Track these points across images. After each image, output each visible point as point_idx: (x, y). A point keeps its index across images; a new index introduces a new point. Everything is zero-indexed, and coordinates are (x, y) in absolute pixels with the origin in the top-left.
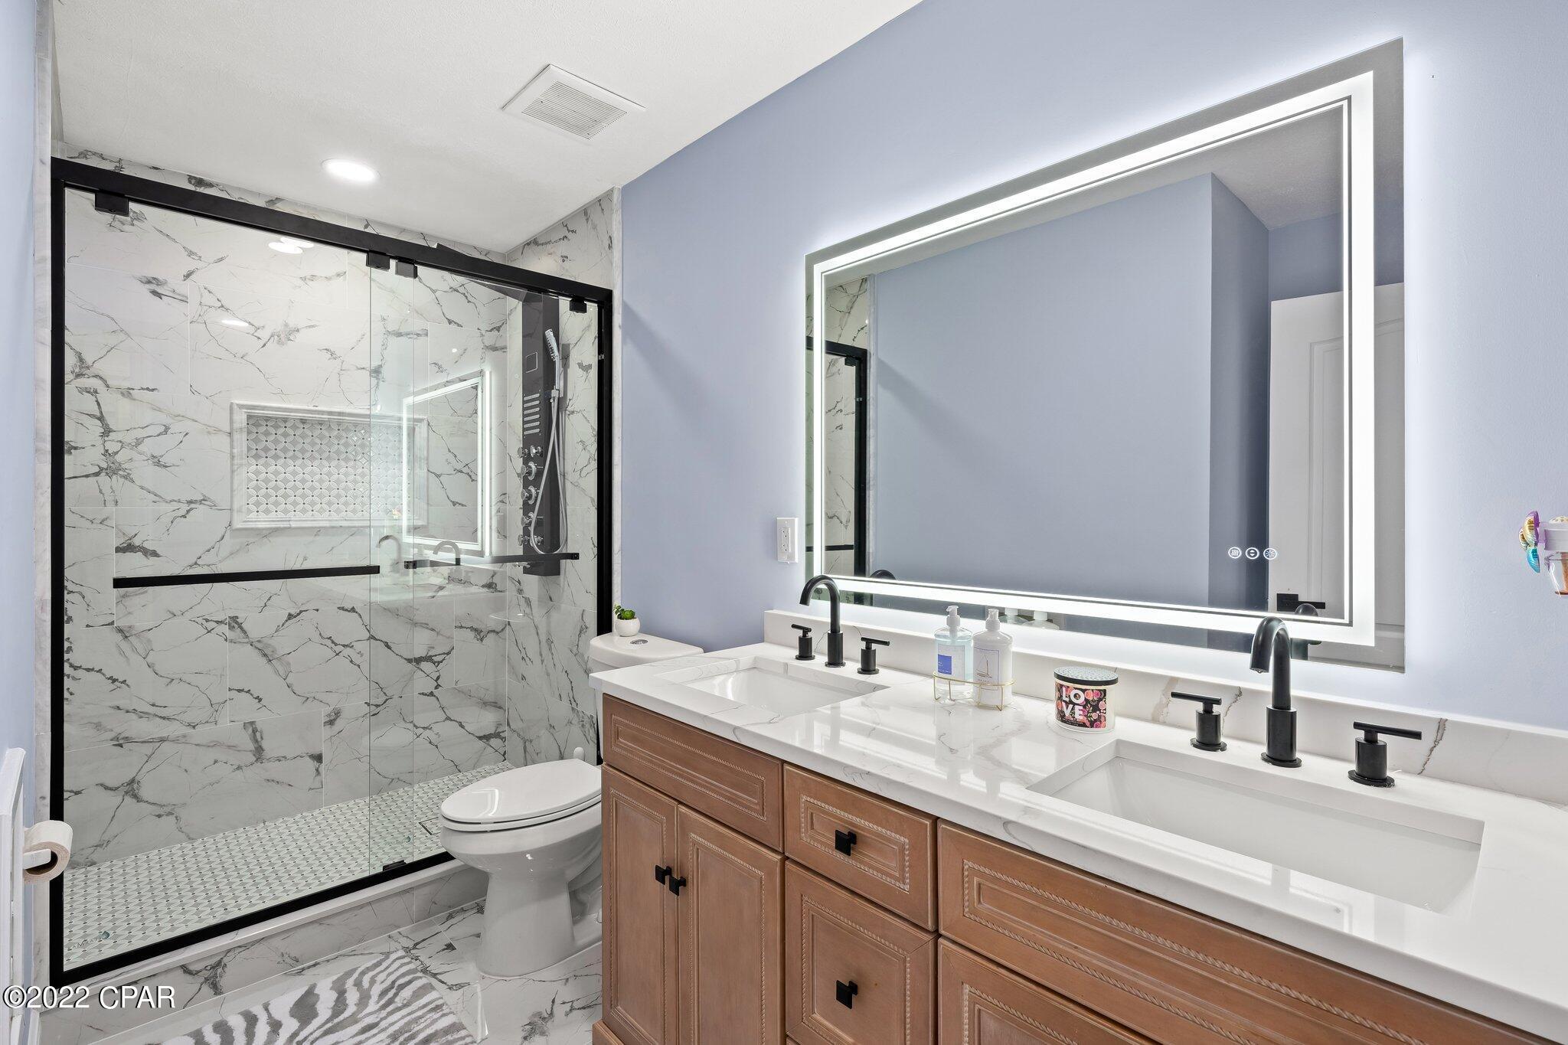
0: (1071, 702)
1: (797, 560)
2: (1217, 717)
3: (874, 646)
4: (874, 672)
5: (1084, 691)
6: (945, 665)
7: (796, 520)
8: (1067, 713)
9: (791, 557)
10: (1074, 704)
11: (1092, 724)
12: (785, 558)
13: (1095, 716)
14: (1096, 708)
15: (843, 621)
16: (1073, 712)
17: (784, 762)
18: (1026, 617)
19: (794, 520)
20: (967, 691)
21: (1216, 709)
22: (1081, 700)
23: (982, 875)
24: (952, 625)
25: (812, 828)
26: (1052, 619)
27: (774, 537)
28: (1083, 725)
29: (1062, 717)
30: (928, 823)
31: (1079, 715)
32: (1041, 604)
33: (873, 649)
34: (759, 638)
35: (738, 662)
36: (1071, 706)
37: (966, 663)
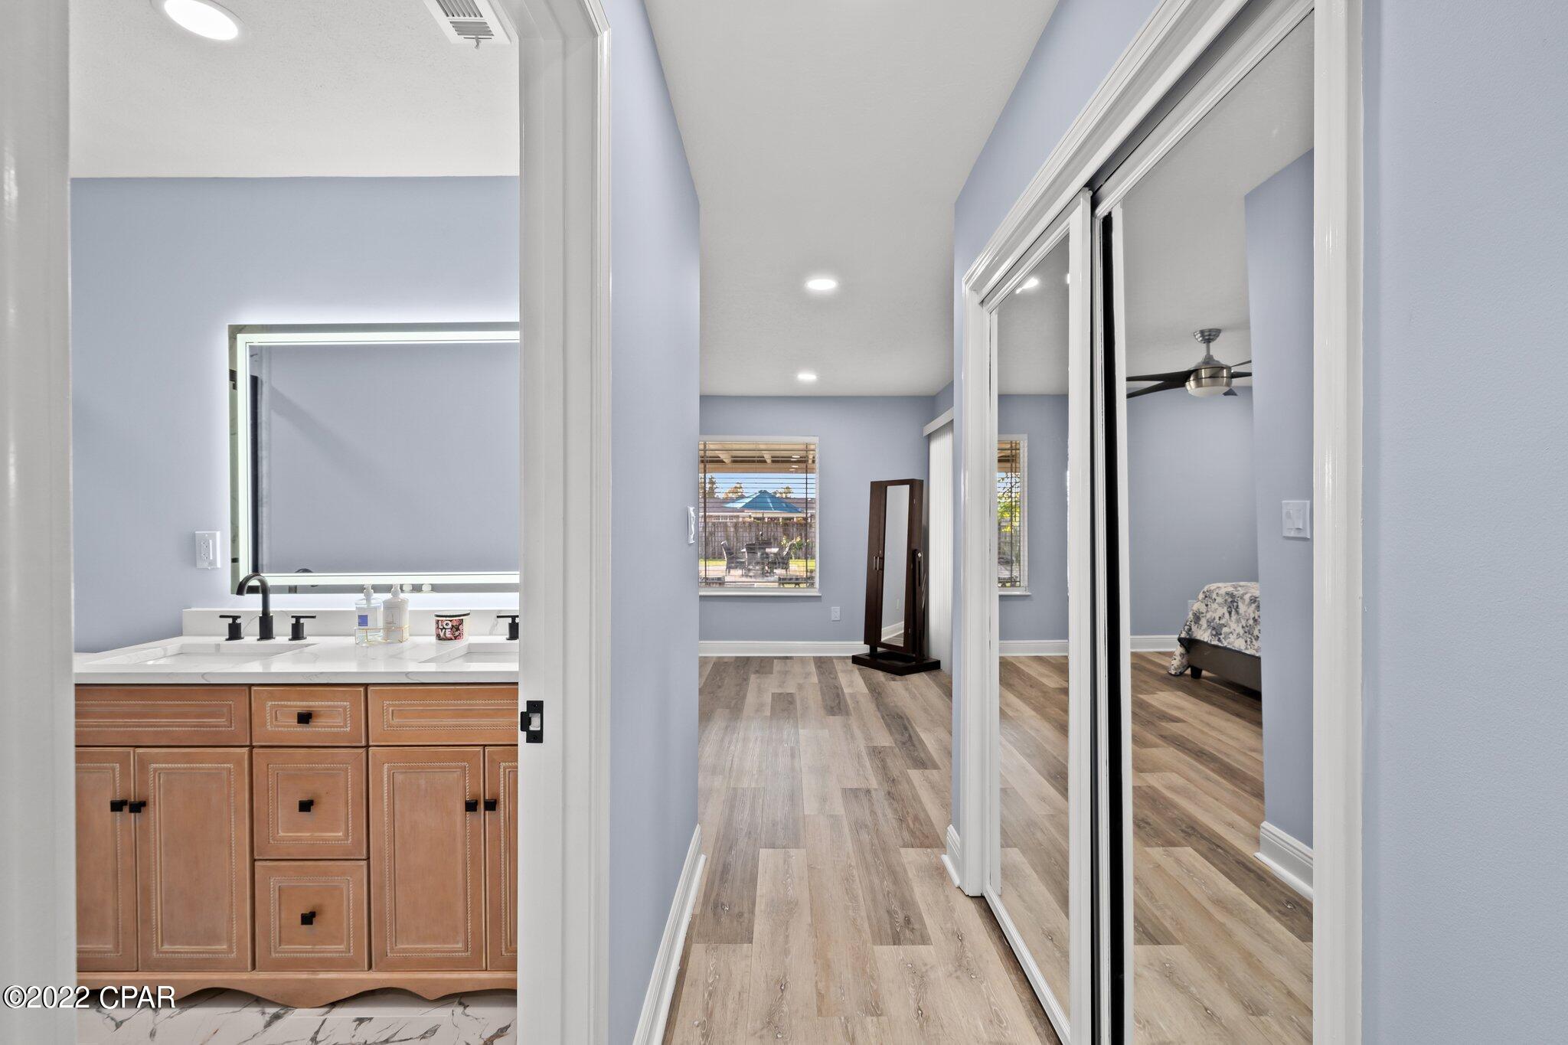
0: (444, 628)
1: (219, 565)
2: (518, 624)
3: (302, 621)
4: (302, 638)
5: (451, 621)
6: (363, 620)
7: (218, 534)
8: (442, 634)
9: (213, 563)
10: (446, 629)
11: (456, 638)
12: (206, 565)
13: (457, 633)
14: (458, 629)
15: (273, 608)
16: (445, 634)
17: (250, 686)
18: (417, 588)
19: (215, 534)
20: (379, 637)
21: (517, 620)
22: (450, 626)
23: (393, 705)
24: (368, 599)
25: (276, 720)
26: (436, 588)
27: (193, 550)
28: (451, 639)
29: (439, 637)
30: (362, 689)
31: (448, 635)
32: (426, 579)
33: (301, 622)
34: (179, 632)
35: (165, 650)
36: (444, 630)
37: (378, 620)
